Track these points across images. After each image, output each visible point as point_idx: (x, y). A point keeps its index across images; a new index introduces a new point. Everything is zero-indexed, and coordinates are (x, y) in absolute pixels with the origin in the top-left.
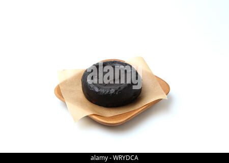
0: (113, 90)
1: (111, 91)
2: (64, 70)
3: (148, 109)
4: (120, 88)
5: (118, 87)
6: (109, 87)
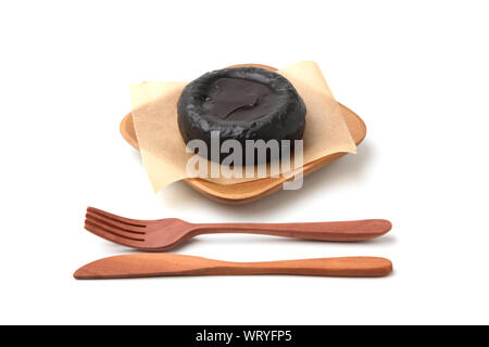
0: (238, 128)
1: (235, 130)
2: (145, 82)
3: (318, 171)
4: (255, 124)
5: (251, 123)
6: (232, 123)
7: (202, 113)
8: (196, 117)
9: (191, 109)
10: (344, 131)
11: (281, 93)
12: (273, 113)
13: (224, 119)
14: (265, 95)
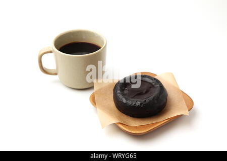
1: (137, 103)
5: (144, 100)
6: (136, 100)
7: (124, 95)
8: (121, 97)
9: (119, 93)
10: (183, 104)
11: (157, 87)
12: (153, 96)
13: (132, 98)
14: (150, 88)
